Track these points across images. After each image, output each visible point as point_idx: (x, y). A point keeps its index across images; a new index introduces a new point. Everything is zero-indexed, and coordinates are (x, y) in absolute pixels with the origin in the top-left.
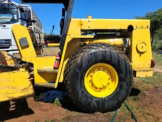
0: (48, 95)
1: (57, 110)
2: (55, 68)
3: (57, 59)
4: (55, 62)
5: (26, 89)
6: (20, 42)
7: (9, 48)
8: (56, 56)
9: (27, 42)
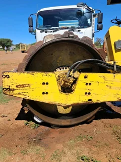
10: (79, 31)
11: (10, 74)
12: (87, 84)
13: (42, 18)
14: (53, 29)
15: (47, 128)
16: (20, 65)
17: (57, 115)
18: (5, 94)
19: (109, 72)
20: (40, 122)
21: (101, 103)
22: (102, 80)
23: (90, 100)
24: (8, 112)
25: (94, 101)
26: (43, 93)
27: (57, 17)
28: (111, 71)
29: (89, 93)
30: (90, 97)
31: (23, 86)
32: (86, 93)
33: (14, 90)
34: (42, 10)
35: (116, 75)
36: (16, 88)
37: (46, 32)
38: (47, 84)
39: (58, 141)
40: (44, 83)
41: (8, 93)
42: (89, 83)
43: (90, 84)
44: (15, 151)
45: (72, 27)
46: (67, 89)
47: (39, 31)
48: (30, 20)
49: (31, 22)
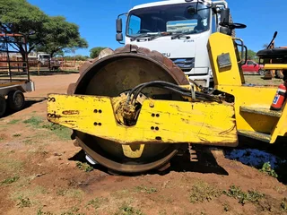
0: (248, 154)
1: (269, 182)
2: (272, 108)
3: (280, 93)
4: (276, 98)
5: (226, 132)
6: (218, 60)
7: (189, 70)
8: (280, 87)
9: (229, 60)
10: (188, 38)
11: (55, 96)
12: (153, 115)
13: (139, 19)
14: (149, 36)
15: (103, 173)
16: (71, 85)
17: (121, 158)
18: (49, 121)
19: (187, 100)
20: (93, 163)
21: (175, 144)
22: (174, 110)
23: (158, 138)
24: (63, 150)
25: (165, 140)
26: (95, 124)
27: (155, 18)
28: (190, 99)
29: (157, 129)
30: (158, 134)
31: (70, 112)
32: (152, 128)
33: (59, 117)
34: (136, 8)
35: (194, 104)
36: (62, 115)
37: (138, 41)
38: (100, 111)
39: (108, 188)
40: (96, 111)
41: (53, 120)
42: (156, 113)
43: (158, 115)
44: (50, 190)
45: (178, 32)
46: (130, 121)
47: (129, 38)
48: (119, 23)
49: (119, 26)
